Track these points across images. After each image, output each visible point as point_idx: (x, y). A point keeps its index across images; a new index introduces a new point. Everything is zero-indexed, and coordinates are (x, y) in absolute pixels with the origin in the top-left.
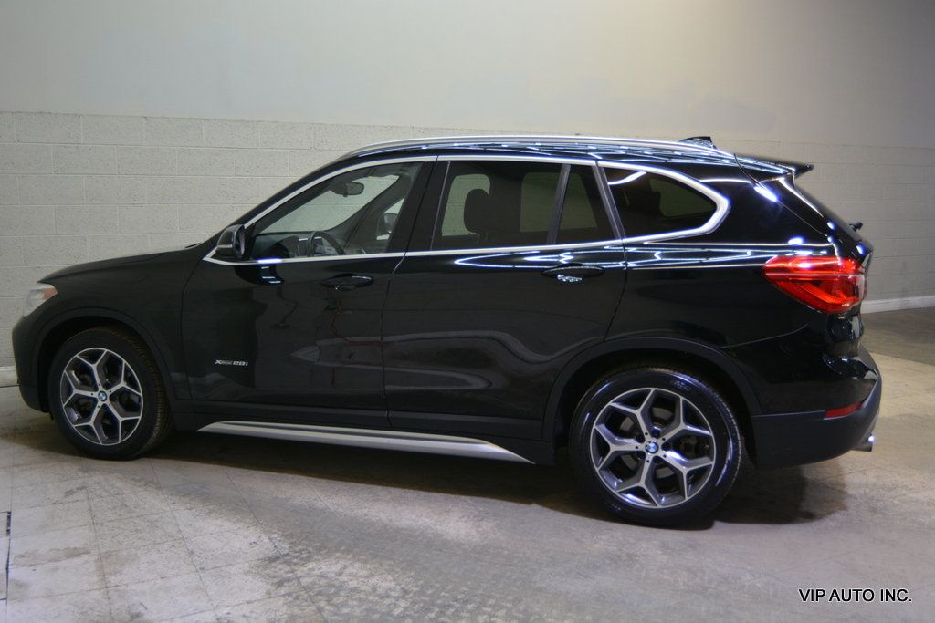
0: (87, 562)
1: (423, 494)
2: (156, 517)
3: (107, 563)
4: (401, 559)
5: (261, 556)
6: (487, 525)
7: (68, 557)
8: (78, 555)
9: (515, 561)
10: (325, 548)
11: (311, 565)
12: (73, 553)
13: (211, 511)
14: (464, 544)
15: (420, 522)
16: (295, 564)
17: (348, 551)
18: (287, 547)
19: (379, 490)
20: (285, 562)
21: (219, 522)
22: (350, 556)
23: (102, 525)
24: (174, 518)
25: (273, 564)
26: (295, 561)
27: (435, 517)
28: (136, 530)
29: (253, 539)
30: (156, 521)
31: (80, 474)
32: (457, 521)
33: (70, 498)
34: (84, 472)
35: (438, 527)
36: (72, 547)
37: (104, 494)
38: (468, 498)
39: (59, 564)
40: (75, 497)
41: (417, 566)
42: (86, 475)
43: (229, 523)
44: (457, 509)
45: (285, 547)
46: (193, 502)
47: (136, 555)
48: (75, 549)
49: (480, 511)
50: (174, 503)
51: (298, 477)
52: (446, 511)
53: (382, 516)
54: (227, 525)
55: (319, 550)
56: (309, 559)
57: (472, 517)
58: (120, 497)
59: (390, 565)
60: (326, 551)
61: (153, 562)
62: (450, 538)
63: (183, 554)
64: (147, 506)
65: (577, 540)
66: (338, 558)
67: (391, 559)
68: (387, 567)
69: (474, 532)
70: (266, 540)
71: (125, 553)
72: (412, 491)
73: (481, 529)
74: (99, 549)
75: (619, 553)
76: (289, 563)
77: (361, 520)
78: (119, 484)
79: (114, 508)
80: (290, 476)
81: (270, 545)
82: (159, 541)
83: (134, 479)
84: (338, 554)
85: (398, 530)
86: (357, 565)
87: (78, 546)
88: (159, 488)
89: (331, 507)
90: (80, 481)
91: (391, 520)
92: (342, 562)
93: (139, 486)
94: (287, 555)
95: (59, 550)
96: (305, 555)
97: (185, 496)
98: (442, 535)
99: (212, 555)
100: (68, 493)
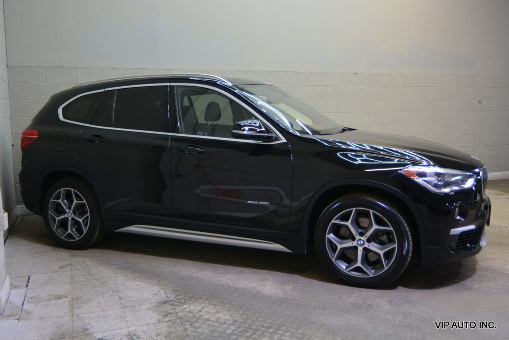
0: (65, 302)
1: (254, 270)
2: (106, 280)
3: (75, 302)
4: (236, 304)
5: (158, 301)
6: (288, 287)
7: (56, 299)
8: (61, 298)
9: (301, 307)
10: (194, 297)
11: (185, 306)
12: (59, 297)
13: (136, 277)
14: (272, 297)
15: (250, 285)
16: (176, 305)
17: (207, 300)
18: (173, 296)
19: (229, 268)
20: (171, 304)
21: (138, 283)
22: (208, 302)
23: (76, 283)
24: (115, 281)
25: (164, 305)
26: (176, 304)
27: (259, 283)
28: (94, 286)
29: (156, 292)
30: (105, 282)
31: (70, 258)
32: (271, 285)
33: (62, 270)
34: (72, 257)
35: (260, 288)
36: (58, 294)
37: (80, 268)
38: (279, 273)
39: (50, 302)
40: (65, 269)
41: (244, 308)
42: (73, 258)
43: (144, 284)
44: (272, 278)
45: (172, 296)
46: (126, 273)
47: (91, 298)
48: (60, 295)
49: (285, 280)
50: (116, 273)
51: (186, 261)
52: (266, 280)
53: (229, 282)
54: (143, 284)
55: (190, 298)
56: (184, 303)
57: (280, 283)
58: (88, 270)
59: (229, 307)
60: (194, 299)
61: (100, 303)
62: (265, 294)
63: (116, 299)
64: (102, 275)
65: (339, 296)
66: (201, 303)
67: (229, 304)
68: (227, 308)
69: (280, 291)
70: (162, 292)
71: (85, 298)
72: (248, 269)
73: (284, 290)
74: (72, 295)
75: (362, 304)
76: (173, 305)
77: (217, 284)
78: (89, 263)
79: (84, 275)
80: (181, 260)
81: (164, 296)
82: (105, 292)
83: (97, 261)
84: (200, 301)
85: (237, 290)
86: (211, 307)
87: (62, 294)
88: (110, 265)
89: (201, 277)
90: (69, 261)
91: (233, 284)
92: (203, 305)
93: (100, 264)
94: (173, 300)
95: (51, 295)
96: (182, 301)
97: (123, 270)
98: (261, 293)
99: (132, 300)
100: (61, 267)
